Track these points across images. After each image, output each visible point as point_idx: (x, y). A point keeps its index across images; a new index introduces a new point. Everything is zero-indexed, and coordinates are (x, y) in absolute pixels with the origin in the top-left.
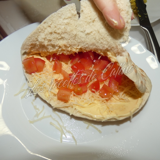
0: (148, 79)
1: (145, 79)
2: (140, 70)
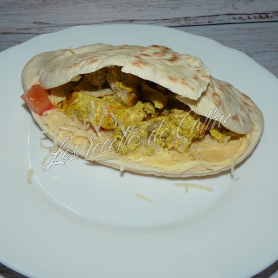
0: (256, 110)
1: (249, 110)
2: (242, 96)
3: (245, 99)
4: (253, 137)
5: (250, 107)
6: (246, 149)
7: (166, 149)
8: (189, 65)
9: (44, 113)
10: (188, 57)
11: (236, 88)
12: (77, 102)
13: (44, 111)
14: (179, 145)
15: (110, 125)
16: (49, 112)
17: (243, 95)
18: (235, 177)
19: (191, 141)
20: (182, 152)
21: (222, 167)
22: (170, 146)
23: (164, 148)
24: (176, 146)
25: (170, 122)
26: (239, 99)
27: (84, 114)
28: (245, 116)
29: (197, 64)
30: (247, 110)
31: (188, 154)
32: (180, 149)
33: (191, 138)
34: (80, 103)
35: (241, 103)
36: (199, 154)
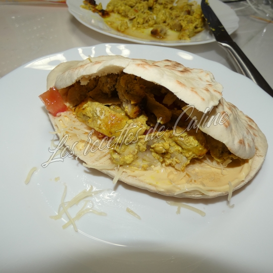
0: (260, 135)
1: (254, 134)
2: (246, 119)
3: (250, 121)
4: (256, 163)
5: (254, 131)
6: (248, 175)
7: (164, 165)
8: (200, 79)
9: (58, 114)
10: (201, 71)
11: (240, 110)
12: (85, 108)
13: (57, 113)
14: (177, 163)
15: (112, 134)
16: (62, 114)
17: (248, 117)
18: (231, 204)
19: (189, 161)
20: (179, 169)
21: (220, 193)
22: (168, 162)
23: (162, 163)
24: (174, 163)
25: (170, 139)
26: (244, 121)
27: (90, 119)
28: (251, 140)
29: (208, 78)
30: (252, 133)
31: (185, 173)
32: (177, 167)
33: (190, 158)
34: (88, 109)
35: (247, 126)
36: (196, 174)
